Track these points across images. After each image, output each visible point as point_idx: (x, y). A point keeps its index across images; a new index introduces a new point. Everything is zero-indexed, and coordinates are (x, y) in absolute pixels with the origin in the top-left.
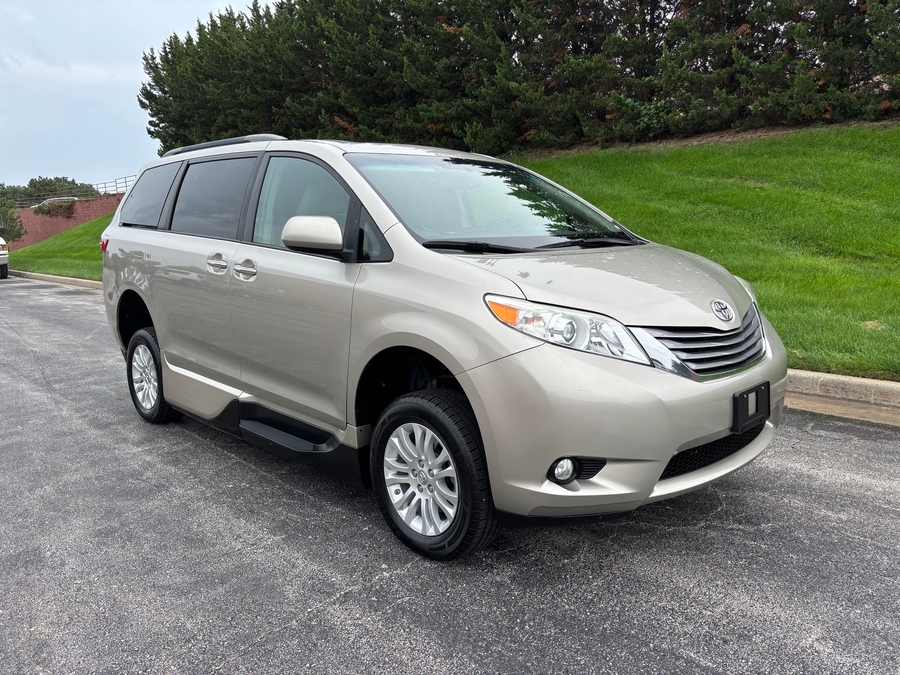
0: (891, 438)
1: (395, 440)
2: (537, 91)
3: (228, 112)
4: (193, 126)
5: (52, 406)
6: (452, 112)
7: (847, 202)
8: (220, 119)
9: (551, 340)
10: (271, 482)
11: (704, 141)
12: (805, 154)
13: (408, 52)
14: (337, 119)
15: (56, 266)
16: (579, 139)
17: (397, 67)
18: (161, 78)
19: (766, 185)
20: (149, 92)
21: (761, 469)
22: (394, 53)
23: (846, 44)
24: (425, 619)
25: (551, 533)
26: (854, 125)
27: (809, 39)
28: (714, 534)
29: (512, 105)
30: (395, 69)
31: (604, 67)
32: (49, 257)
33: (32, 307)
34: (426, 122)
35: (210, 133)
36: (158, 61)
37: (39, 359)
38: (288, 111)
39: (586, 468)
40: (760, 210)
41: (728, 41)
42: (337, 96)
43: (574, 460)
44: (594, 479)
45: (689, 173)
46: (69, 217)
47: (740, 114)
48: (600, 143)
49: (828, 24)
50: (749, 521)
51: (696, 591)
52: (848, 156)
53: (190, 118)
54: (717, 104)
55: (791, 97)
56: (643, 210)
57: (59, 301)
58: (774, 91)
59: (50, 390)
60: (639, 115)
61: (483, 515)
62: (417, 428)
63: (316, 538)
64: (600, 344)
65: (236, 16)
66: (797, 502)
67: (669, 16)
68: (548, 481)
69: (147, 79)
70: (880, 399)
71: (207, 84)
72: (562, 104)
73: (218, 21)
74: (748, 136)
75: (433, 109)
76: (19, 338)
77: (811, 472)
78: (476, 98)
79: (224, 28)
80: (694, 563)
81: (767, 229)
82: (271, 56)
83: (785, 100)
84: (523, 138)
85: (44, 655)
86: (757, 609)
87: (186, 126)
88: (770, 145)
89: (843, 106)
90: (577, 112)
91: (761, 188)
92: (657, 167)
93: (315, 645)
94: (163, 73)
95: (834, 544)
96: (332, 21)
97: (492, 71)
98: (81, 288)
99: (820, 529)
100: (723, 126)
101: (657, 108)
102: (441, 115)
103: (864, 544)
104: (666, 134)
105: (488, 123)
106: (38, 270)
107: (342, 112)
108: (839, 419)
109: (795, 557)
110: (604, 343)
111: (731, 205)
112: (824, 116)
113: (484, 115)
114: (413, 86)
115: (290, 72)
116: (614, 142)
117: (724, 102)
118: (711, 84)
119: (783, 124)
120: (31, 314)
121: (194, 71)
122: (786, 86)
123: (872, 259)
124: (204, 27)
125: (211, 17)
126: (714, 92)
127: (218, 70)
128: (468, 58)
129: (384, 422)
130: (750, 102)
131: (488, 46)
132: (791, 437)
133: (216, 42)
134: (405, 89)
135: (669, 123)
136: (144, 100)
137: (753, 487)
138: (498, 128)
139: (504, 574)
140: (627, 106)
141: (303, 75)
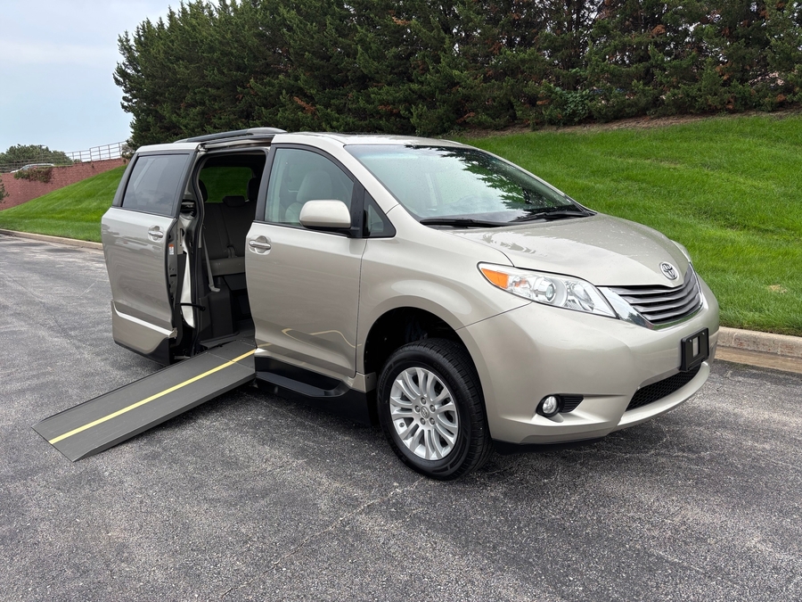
0: (797, 384)
1: (400, 382)
2: (476, 79)
3: (196, 90)
4: (164, 102)
5: (74, 350)
6: (400, 95)
7: (749, 182)
8: (189, 97)
9: (536, 299)
10: (283, 416)
11: (623, 126)
12: (711, 140)
13: (362, 41)
14: (296, 99)
15: (42, 226)
16: (513, 122)
17: (351, 54)
18: (135, 58)
19: (678, 166)
20: (124, 71)
21: (694, 408)
22: (349, 42)
23: (747, 45)
24: (438, 526)
25: (529, 459)
26: (753, 115)
27: (717, 40)
28: (664, 460)
29: (454, 90)
30: (348, 57)
31: (536, 59)
32: (34, 218)
33: (28, 263)
34: (376, 103)
35: (180, 109)
36: (132, 42)
37: (50, 309)
38: (251, 91)
39: (567, 403)
40: (674, 188)
41: (646, 40)
42: (297, 79)
43: (557, 397)
44: (574, 412)
45: (611, 154)
46: (46, 182)
47: (654, 103)
48: (532, 126)
49: (732, 27)
50: (690, 450)
51: (656, 504)
52: (749, 142)
53: (161, 95)
54: (634, 94)
55: (699, 90)
56: (572, 185)
57: (52, 258)
58: (685, 84)
59: (68, 336)
60: (566, 102)
61: (480, 441)
62: (420, 372)
63: (333, 462)
64: (573, 301)
65: (204, 4)
66: (728, 435)
67: (593, 16)
68: (537, 415)
69: (122, 59)
70: (786, 351)
71: (177, 65)
72: (499, 90)
73: (188, 9)
74: (661, 122)
75: (384, 93)
76: (24, 290)
77: (736, 410)
78: (422, 83)
79: (194, 15)
80: (651, 482)
81: (681, 204)
82: (237, 41)
83: (694, 92)
84: (462, 119)
85: (126, 555)
86: (708, 518)
87: (157, 102)
88: (681, 131)
89: (744, 98)
90: (512, 98)
91: (674, 169)
92: (583, 148)
93: (353, 546)
94: (137, 54)
95: (763, 468)
96: (294, 12)
97: (438, 61)
98: (68, 247)
99: (750, 456)
100: (640, 113)
101: (582, 97)
102: (391, 98)
103: (787, 468)
104: (590, 119)
105: (432, 106)
106: (26, 229)
107: (301, 92)
108: (753, 367)
109: (732, 478)
110: (577, 300)
111: (648, 183)
112: (728, 107)
113: (428, 99)
114: (366, 72)
115: (254, 56)
116: (543, 125)
117: (640, 92)
118: (630, 77)
119: (692, 113)
120: (29, 269)
121: (165, 52)
122: (695, 80)
123: (772, 232)
124: (174, 14)
125: (182, 5)
126: (633, 84)
127: (188, 53)
128: (414, 47)
129: (390, 367)
130: (662, 92)
131: (434, 37)
132: (715, 382)
133: (186, 27)
134: (358, 74)
135: (593, 109)
136: (119, 78)
137: (690, 423)
138: (441, 111)
139: (497, 491)
140: (556, 94)
141: (266, 59)
